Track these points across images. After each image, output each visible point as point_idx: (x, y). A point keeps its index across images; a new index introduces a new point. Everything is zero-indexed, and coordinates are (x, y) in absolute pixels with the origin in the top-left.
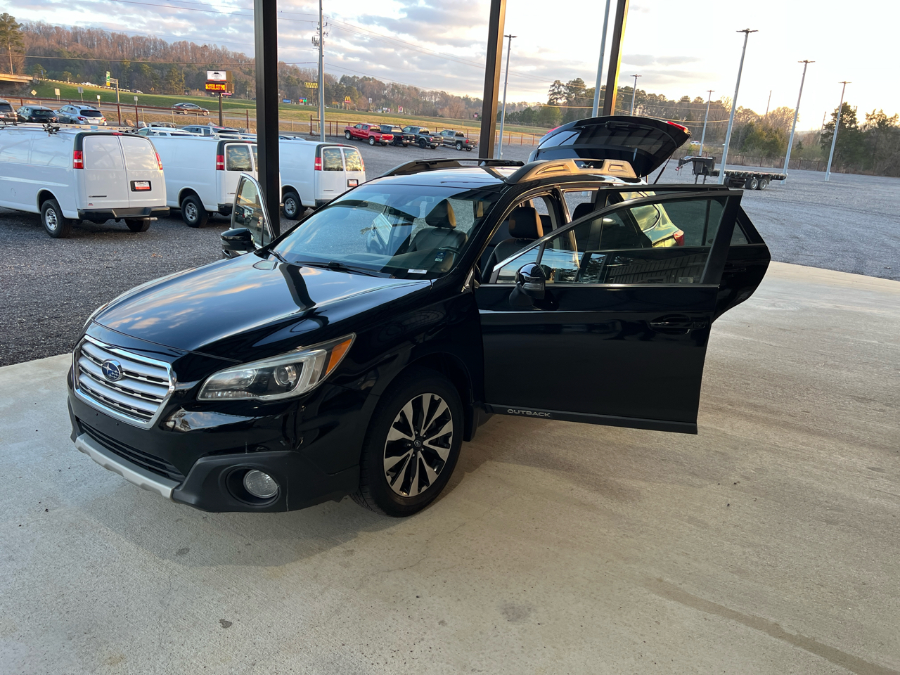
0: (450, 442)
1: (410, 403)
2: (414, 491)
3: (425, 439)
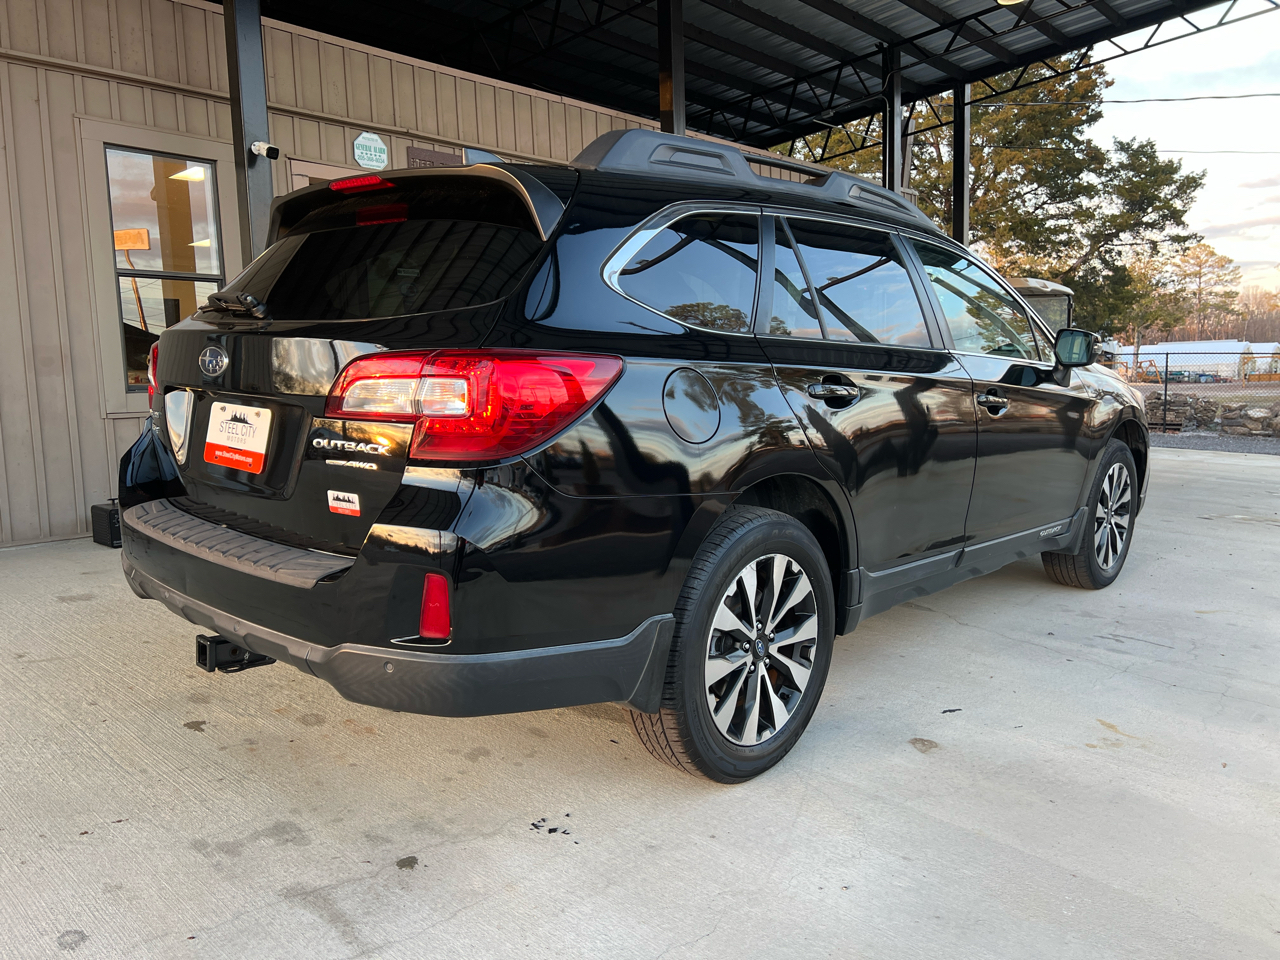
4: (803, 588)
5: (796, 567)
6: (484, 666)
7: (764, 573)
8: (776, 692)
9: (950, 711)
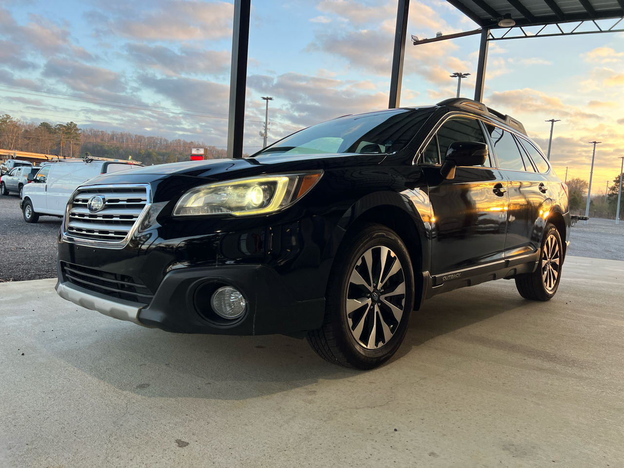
0: (403, 304)
1: (370, 251)
2: (371, 345)
3: (382, 293)
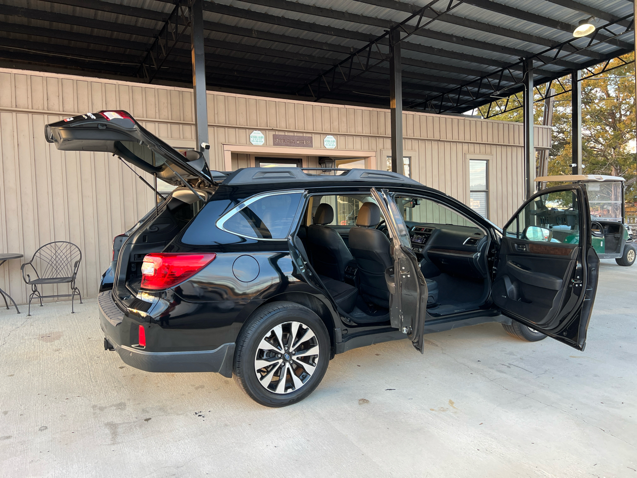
4: (309, 335)
5: (305, 327)
6: (156, 356)
7: (287, 329)
8: (295, 374)
9: (390, 390)
